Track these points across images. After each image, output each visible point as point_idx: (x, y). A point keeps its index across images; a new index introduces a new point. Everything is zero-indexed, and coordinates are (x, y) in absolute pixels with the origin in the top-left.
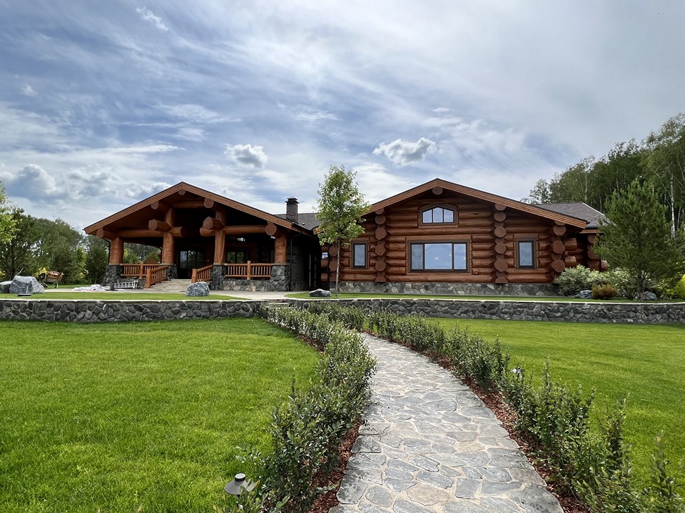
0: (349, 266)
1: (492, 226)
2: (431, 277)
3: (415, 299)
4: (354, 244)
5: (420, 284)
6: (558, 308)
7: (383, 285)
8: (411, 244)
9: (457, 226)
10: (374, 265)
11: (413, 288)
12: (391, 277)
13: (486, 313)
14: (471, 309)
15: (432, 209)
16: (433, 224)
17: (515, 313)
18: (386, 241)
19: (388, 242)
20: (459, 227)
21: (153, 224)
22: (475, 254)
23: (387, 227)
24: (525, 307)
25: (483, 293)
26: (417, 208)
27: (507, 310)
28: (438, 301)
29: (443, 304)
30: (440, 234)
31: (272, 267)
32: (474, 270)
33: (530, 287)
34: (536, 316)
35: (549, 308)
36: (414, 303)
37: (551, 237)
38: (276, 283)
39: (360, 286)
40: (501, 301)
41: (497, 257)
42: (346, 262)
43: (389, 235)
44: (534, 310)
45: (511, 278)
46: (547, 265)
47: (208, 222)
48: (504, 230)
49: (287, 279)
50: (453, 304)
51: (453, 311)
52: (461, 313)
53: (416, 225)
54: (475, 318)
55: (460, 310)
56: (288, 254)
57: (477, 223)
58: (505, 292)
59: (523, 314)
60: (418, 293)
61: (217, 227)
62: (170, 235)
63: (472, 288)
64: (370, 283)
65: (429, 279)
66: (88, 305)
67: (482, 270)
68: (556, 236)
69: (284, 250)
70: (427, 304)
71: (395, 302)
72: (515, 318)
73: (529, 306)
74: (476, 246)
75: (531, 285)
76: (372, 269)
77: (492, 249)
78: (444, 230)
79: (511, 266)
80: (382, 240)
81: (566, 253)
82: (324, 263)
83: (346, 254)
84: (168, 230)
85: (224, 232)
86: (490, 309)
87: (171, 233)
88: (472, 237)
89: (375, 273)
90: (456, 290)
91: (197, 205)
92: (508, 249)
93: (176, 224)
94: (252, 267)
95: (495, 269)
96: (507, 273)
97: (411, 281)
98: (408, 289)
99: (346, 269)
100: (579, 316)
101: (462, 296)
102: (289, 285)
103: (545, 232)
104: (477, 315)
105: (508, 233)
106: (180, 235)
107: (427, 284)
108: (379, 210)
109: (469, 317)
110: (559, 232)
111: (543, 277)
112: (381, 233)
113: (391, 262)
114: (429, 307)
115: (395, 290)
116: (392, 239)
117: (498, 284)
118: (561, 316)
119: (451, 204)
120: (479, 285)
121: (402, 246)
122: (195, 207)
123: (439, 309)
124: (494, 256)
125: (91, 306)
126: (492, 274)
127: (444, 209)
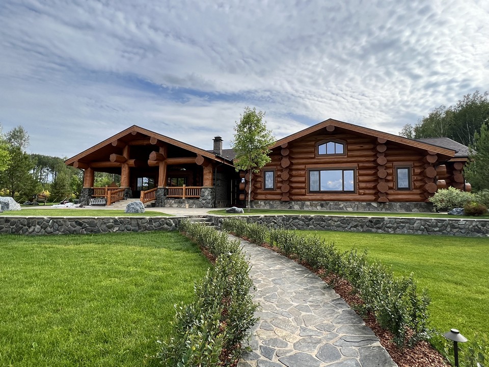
0: (261, 188)
1: (375, 155)
2: (326, 197)
3: (312, 215)
4: (265, 172)
5: (316, 202)
6: (437, 224)
7: (287, 203)
8: (310, 171)
9: (346, 157)
10: (280, 188)
11: (311, 205)
12: (294, 197)
13: (373, 228)
14: (360, 224)
15: (326, 143)
16: (327, 155)
17: (398, 227)
18: (290, 168)
19: (291, 170)
20: (348, 157)
21: (113, 157)
22: (361, 178)
23: (291, 158)
24: (407, 223)
25: (367, 209)
26: (314, 143)
27: (391, 225)
28: (332, 217)
29: (336, 219)
30: (333, 163)
31: (201, 189)
32: (361, 191)
33: (407, 205)
34: (417, 230)
35: (428, 223)
36: (312, 218)
37: (424, 164)
38: (204, 202)
39: (270, 204)
40: (386, 217)
41: (379, 181)
42: (258, 185)
43: (292, 164)
44: (415, 225)
45: (391, 197)
46: (420, 187)
47: (153, 155)
48: (385, 159)
49: (213, 198)
50: (344, 219)
51: (345, 226)
52: (351, 227)
53: (313, 156)
54: (364, 232)
55: (351, 225)
56: (213, 179)
57: (363, 154)
58: (387, 209)
59: (405, 229)
60: (315, 209)
61: (160, 159)
62: (126, 166)
63: (359, 205)
64: (278, 202)
65: (324, 199)
66: (38, 220)
67: (367, 191)
68: (429, 163)
69: (211, 176)
70: (322, 219)
71: (296, 218)
72: (399, 232)
73: (410, 221)
74: (362, 172)
75: (407, 204)
76: (278, 191)
77: (375, 174)
78: (336, 160)
79: (391, 188)
80: (287, 168)
81: (437, 177)
82: (241, 186)
83: (259, 179)
84: (125, 161)
85: (165, 162)
86: (376, 224)
87: (128, 164)
88: (358, 165)
89: (281, 194)
90: (346, 207)
91: (145, 143)
92: (388, 174)
93: (131, 157)
94: (186, 189)
95: (378, 190)
96: (387, 194)
97: (310, 200)
98: (307, 206)
99: (259, 191)
100: (455, 230)
101: (351, 212)
102: (215, 203)
103: (419, 161)
104: (364, 229)
105: (388, 161)
106: (134, 166)
107: (323, 202)
108: (284, 144)
109: (358, 232)
110: (431, 160)
111: (418, 197)
112: (285, 163)
113: (294, 185)
114: (325, 222)
115: (296, 207)
116: (294, 167)
117: (381, 203)
118: (439, 231)
119: (341, 139)
120: (364, 203)
121: (302, 172)
122: (145, 144)
123: (332, 224)
124: (377, 180)
125: (40, 221)
126: (375, 194)
127: (335, 143)
